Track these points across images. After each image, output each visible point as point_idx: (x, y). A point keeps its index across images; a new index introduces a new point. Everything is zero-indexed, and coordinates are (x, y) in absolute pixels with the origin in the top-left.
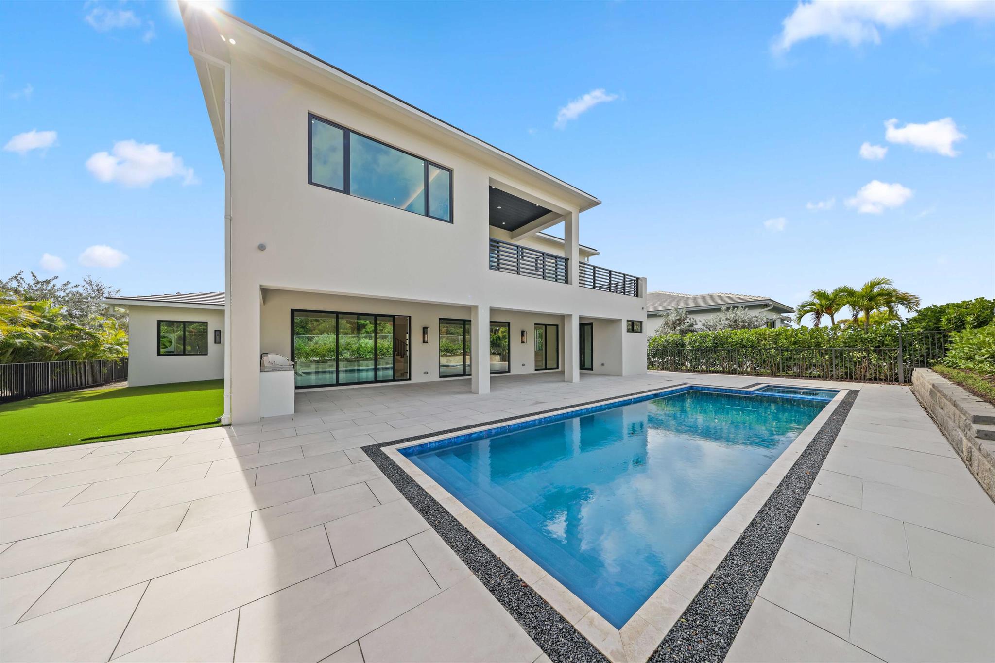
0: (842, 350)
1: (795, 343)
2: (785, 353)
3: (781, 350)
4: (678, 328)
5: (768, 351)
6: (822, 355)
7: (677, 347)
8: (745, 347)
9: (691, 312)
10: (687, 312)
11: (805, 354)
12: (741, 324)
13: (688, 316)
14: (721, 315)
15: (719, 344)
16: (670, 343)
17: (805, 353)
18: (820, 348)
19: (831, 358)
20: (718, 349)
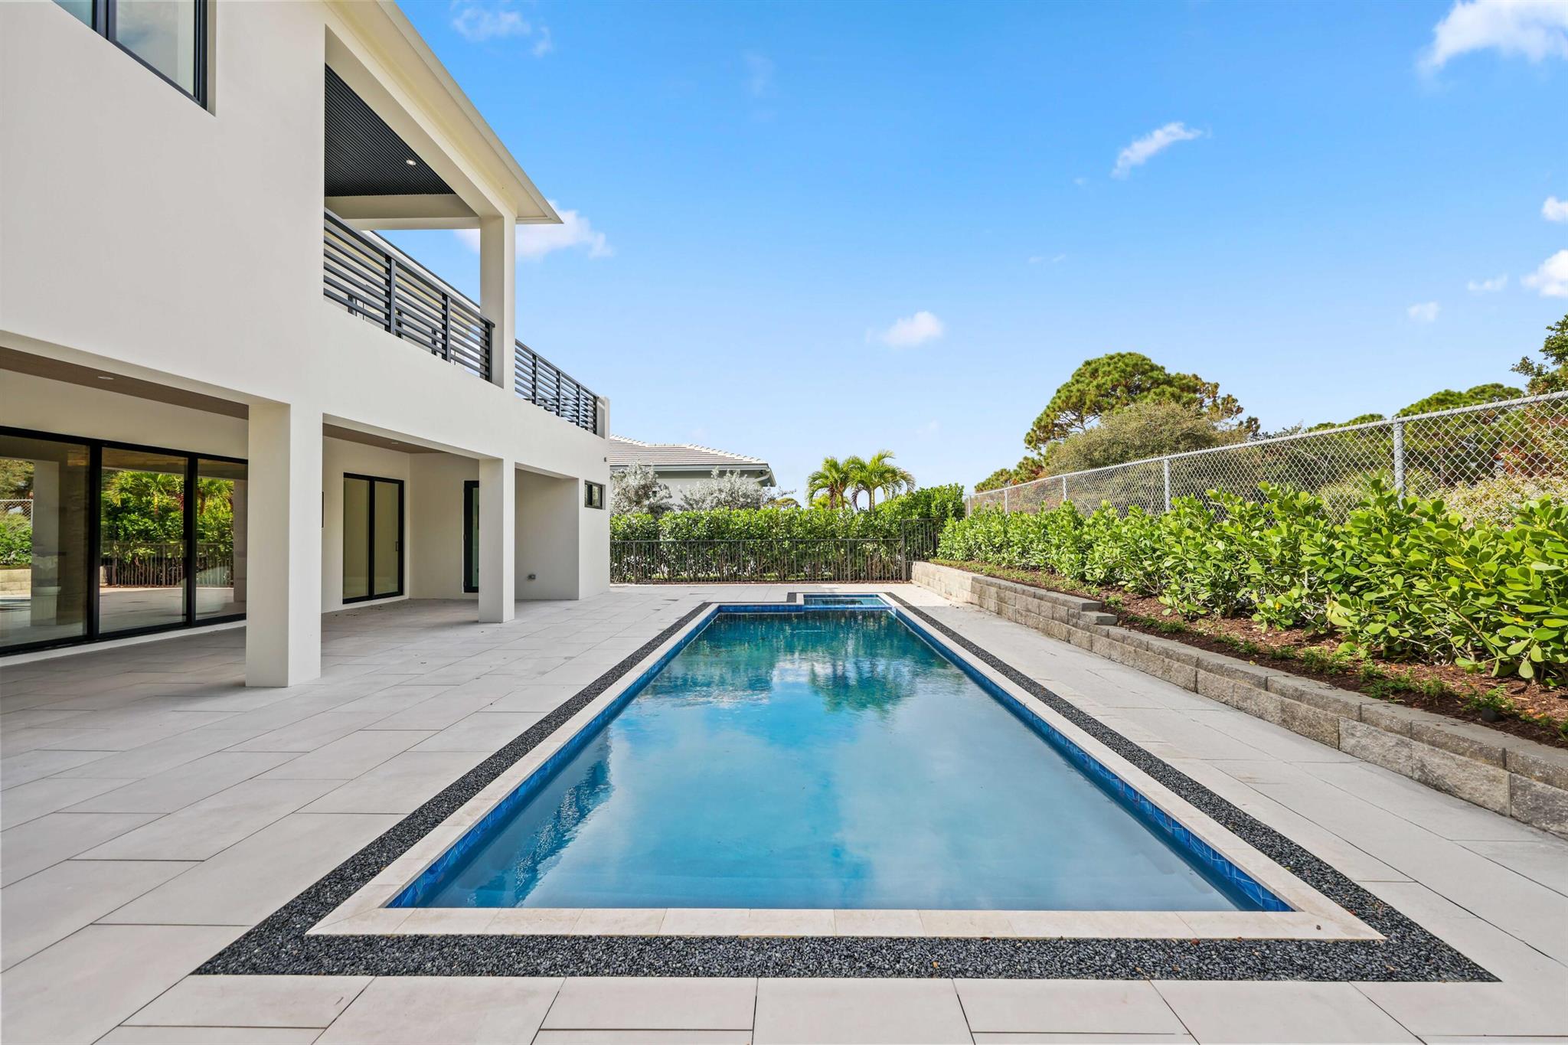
0: (856, 541)
1: (810, 532)
2: (800, 546)
3: (795, 542)
4: (646, 502)
5: (780, 544)
6: (838, 549)
7: (649, 537)
8: (752, 537)
9: (662, 474)
10: (657, 473)
11: (821, 548)
12: (741, 500)
13: (658, 481)
14: (714, 484)
15: (718, 531)
16: (637, 529)
17: (820, 546)
18: (836, 539)
19: (846, 552)
20: (715, 540)
